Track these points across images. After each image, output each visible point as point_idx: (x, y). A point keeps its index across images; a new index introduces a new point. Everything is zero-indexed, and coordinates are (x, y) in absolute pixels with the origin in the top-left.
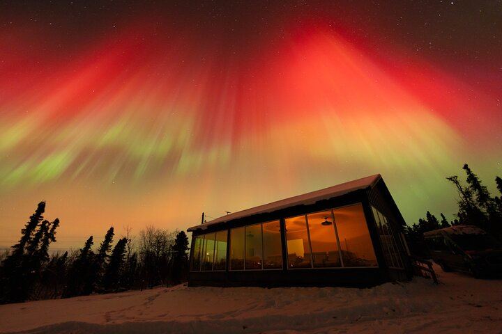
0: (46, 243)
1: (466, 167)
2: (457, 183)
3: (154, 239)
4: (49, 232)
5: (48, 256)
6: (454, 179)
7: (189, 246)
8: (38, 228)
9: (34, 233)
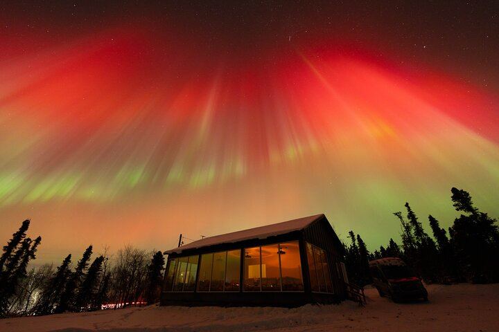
0: (26, 260)
1: (407, 205)
2: (401, 218)
3: (132, 258)
4: (30, 249)
5: (26, 273)
6: (398, 214)
7: (165, 266)
8: (20, 246)
9: (16, 251)
